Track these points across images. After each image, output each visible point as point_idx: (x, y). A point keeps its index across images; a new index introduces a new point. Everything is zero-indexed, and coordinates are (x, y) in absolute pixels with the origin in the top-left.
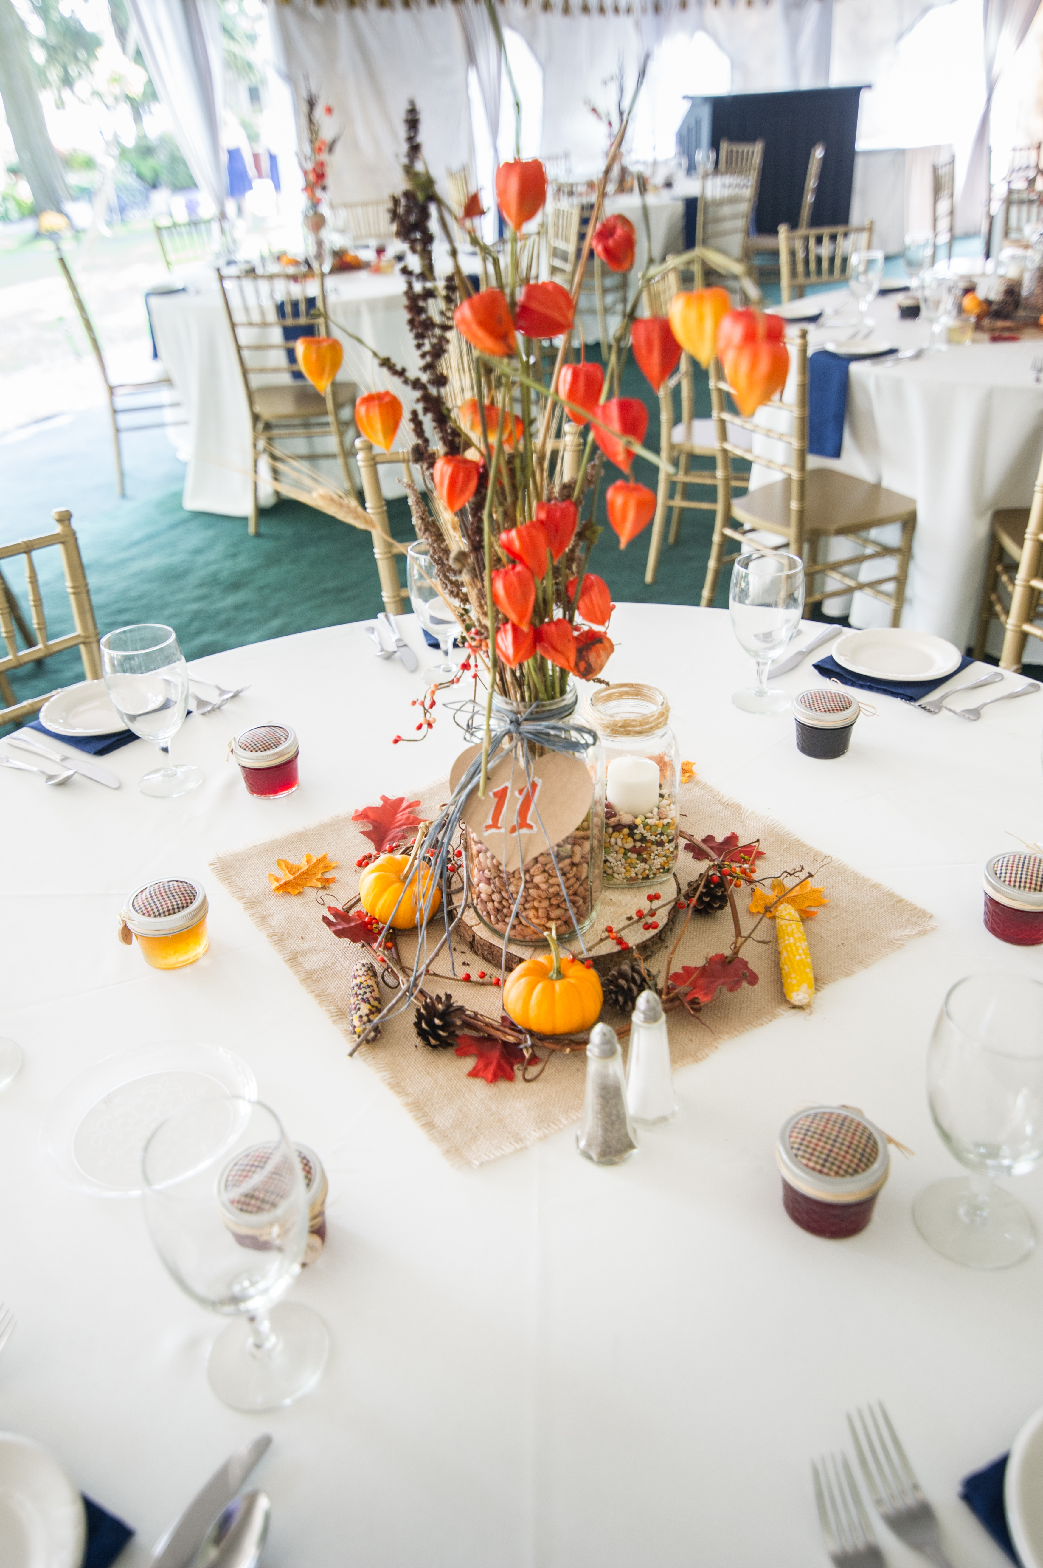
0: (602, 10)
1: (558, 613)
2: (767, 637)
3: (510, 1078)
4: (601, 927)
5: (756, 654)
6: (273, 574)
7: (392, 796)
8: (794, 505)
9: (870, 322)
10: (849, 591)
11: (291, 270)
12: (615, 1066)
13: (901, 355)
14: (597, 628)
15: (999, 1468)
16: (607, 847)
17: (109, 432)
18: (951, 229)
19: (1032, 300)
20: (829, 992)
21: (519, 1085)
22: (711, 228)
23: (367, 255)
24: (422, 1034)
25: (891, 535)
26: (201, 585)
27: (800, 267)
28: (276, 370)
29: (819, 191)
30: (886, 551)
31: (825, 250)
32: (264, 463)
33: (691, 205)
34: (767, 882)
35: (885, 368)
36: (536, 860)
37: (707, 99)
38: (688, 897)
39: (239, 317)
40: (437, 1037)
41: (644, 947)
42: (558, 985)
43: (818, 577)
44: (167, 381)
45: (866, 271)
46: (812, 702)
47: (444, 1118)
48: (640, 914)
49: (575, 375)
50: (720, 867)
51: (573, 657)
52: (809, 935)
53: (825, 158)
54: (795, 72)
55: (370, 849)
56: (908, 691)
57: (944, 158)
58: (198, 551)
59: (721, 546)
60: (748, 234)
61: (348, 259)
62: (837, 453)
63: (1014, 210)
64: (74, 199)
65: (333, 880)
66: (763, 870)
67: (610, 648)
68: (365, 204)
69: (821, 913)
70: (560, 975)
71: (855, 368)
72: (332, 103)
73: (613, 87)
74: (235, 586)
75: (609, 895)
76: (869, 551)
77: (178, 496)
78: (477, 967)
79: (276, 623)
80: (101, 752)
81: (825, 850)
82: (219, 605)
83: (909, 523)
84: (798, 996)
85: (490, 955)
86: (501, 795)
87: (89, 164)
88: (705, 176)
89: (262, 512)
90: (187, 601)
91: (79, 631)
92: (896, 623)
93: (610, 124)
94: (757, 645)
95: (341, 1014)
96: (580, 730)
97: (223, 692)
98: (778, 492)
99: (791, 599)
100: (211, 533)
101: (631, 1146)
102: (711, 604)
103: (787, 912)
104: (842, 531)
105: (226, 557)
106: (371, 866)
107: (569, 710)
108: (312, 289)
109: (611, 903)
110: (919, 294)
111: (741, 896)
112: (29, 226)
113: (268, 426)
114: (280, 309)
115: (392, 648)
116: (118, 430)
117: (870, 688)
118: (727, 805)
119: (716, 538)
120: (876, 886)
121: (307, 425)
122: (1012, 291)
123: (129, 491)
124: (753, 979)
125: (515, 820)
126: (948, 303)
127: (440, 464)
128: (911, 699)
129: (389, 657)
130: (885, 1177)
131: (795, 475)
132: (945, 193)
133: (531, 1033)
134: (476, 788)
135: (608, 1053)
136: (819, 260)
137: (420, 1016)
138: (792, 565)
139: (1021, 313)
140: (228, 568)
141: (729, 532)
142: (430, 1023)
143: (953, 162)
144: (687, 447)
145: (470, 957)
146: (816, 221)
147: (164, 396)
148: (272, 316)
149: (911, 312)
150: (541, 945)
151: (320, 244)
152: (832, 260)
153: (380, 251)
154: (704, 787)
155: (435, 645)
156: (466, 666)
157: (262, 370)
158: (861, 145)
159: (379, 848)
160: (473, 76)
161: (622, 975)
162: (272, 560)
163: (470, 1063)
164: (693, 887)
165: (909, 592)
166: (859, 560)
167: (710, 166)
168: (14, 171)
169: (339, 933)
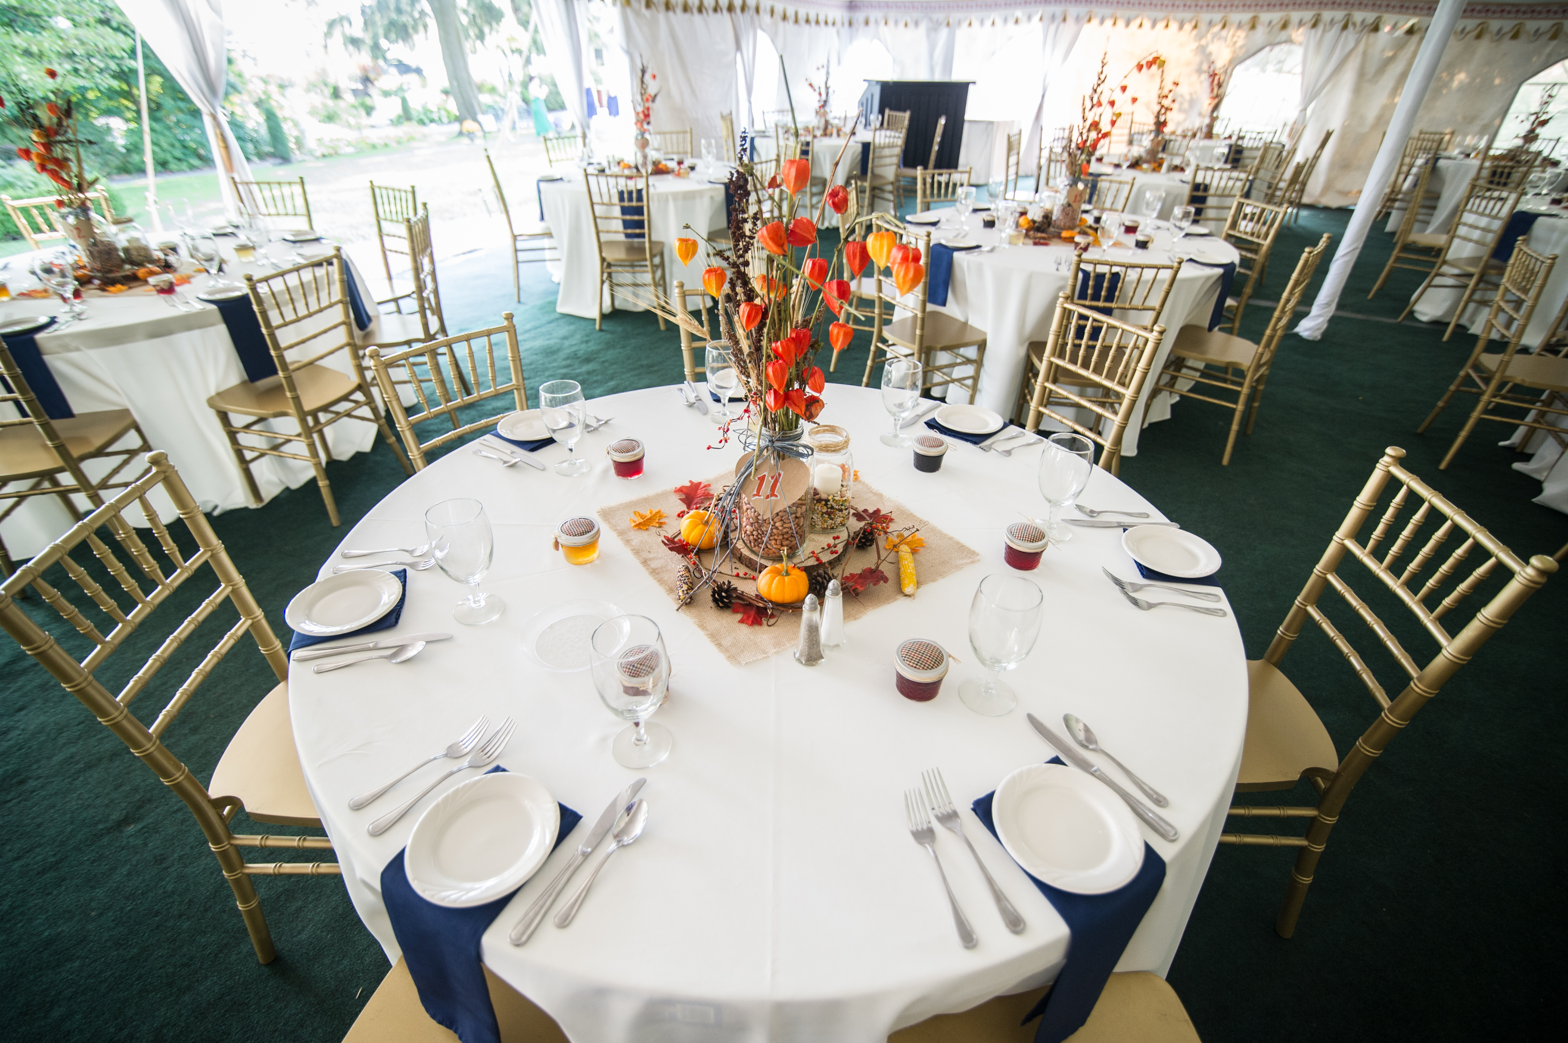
0: (817, 22)
1: (796, 386)
2: (900, 405)
3: (760, 624)
4: (808, 552)
5: (894, 415)
6: (610, 355)
7: (696, 481)
8: (918, 332)
9: (966, 228)
10: (947, 383)
11: (627, 172)
12: (816, 616)
13: (982, 249)
14: (816, 394)
15: (991, 796)
16: (813, 511)
17: (511, 262)
18: (1017, 173)
19: (1058, 223)
20: (924, 589)
21: (765, 628)
22: (877, 162)
23: (672, 165)
24: (715, 600)
25: (971, 352)
26: (568, 358)
27: (928, 192)
28: (616, 232)
29: (941, 144)
30: (968, 361)
31: (943, 179)
32: (606, 287)
33: (866, 147)
34: (895, 534)
35: (973, 256)
36: (777, 514)
37: (878, 82)
38: (853, 539)
39: (596, 199)
40: (723, 602)
41: (830, 563)
42: (786, 578)
43: (929, 374)
44: (549, 235)
45: (966, 198)
46: (922, 441)
47: (727, 642)
48: (829, 546)
49: (814, 264)
50: (871, 524)
51: (804, 409)
52: (915, 561)
53: (945, 125)
54: (932, 70)
55: (684, 507)
56: (974, 439)
57: (1015, 131)
58: (565, 338)
59: (875, 353)
60: (899, 167)
61: (660, 166)
62: (944, 304)
63: (1053, 165)
64: (484, 113)
65: (664, 523)
66: (892, 527)
67: (823, 406)
68: (671, 133)
69: (922, 550)
70: (787, 574)
71: (956, 255)
72: (655, 73)
73: (823, 72)
74: (587, 360)
75: (812, 536)
76: (959, 361)
77: (553, 303)
78: (742, 570)
79: (612, 384)
80: (533, 450)
81: (925, 519)
82: (578, 371)
83: (982, 346)
84: (908, 590)
85: (750, 564)
86: (762, 479)
87: (493, 90)
88: (876, 130)
89: (604, 317)
90: (559, 368)
91: (514, 382)
92: (972, 402)
93: (820, 94)
94: (895, 409)
95: (671, 590)
96: (805, 447)
97: (599, 420)
98: (909, 323)
99: (914, 386)
100: (572, 327)
101: (822, 657)
102: (867, 385)
103: (904, 549)
104: (944, 349)
105: (582, 342)
106: (686, 516)
107: (799, 437)
108: (641, 184)
109: (813, 540)
110: (995, 214)
111: (881, 540)
112: (456, 127)
113: (609, 265)
114: (621, 194)
115: (693, 400)
116: (517, 262)
117: (954, 436)
118: (875, 494)
119: (872, 348)
120: (951, 538)
121: (632, 266)
122: (1047, 217)
123: (522, 300)
124: (886, 580)
125: (769, 493)
126: (1011, 221)
127: (743, 306)
128: (975, 443)
129: (691, 405)
130: (946, 671)
131: (919, 315)
132: (1015, 151)
133: (771, 602)
134: (750, 474)
135: (813, 609)
136: (940, 183)
137: (714, 592)
138: (916, 367)
139: (1052, 229)
140: (583, 349)
141: (880, 345)
142: (720, 595)
143: (1020, 133)
144: (858, 294)
145: (738, 565)
146: (938, 166)
147: (546, 242)
148: (615, 199)
149: (990, 224)
150: (779, 559)
151: (645, 157)
152: (947, 184)
153: (680, 163)
154: (864, 484)
155: (718, 400)
156: (746, 411)
157: (608, 232)
158: (968, 116)
159: (689, 507)
160: (739, 55)
161: (819, 575)
162: (609, 346)
163: (739, 616)
164: (857, 534)
165: (979, 386)
166: (953, 365)
167: (878, 125)
168: (446, 93)
169: (671, 549)
